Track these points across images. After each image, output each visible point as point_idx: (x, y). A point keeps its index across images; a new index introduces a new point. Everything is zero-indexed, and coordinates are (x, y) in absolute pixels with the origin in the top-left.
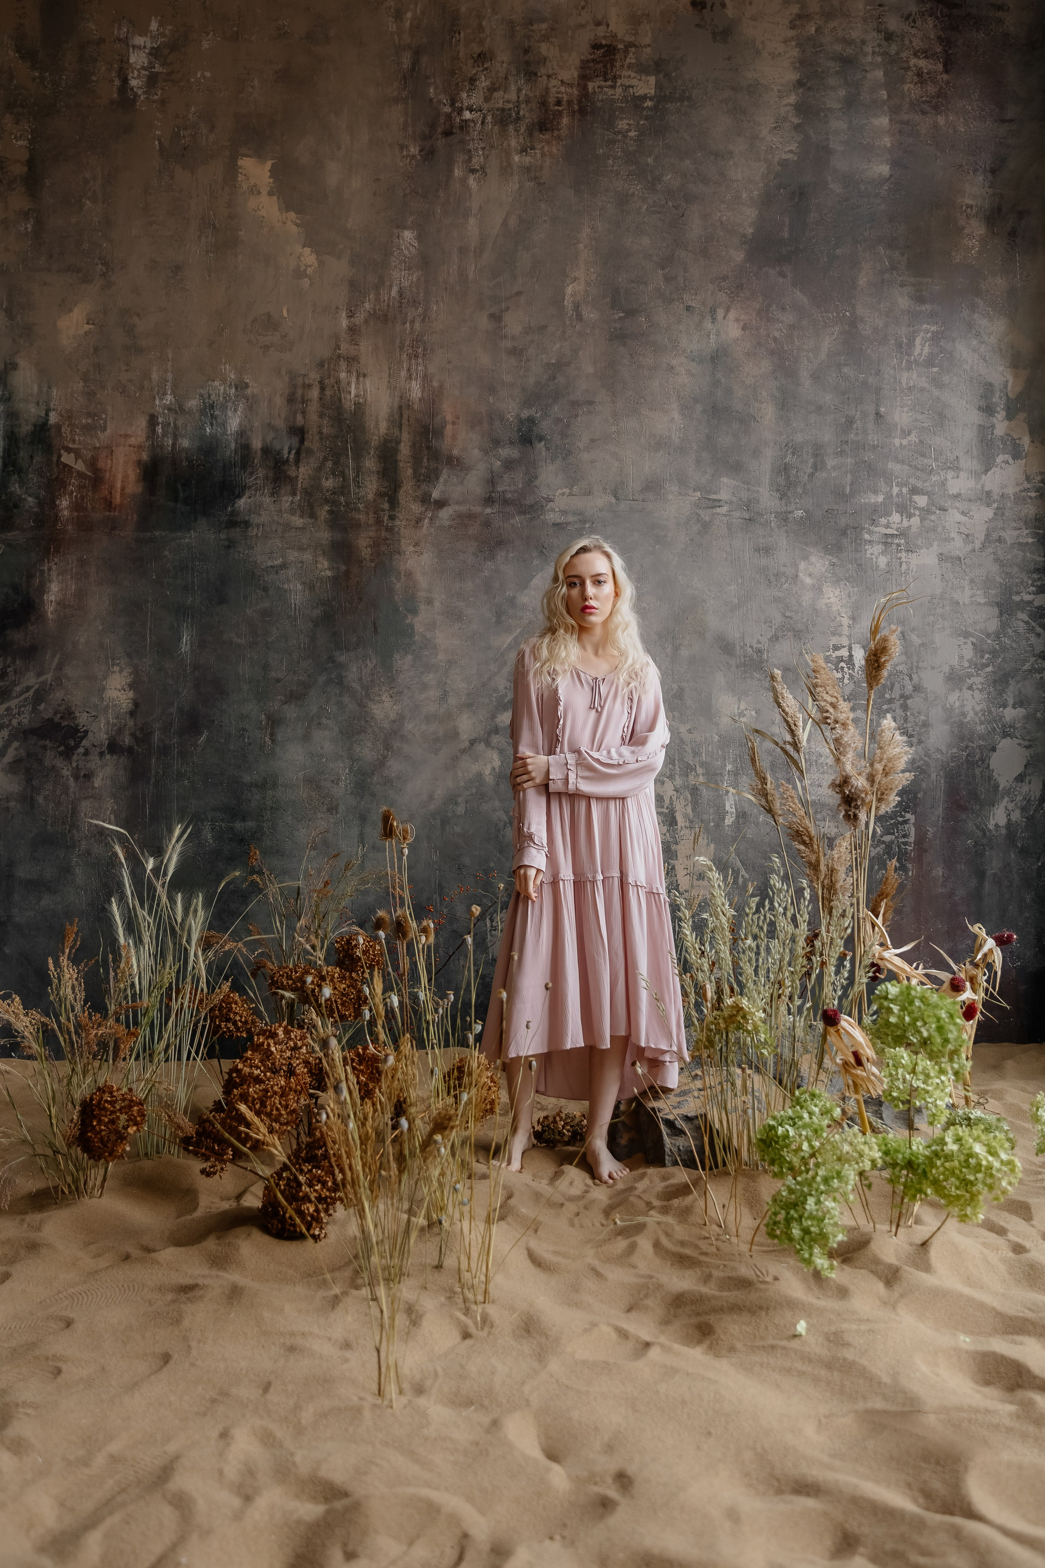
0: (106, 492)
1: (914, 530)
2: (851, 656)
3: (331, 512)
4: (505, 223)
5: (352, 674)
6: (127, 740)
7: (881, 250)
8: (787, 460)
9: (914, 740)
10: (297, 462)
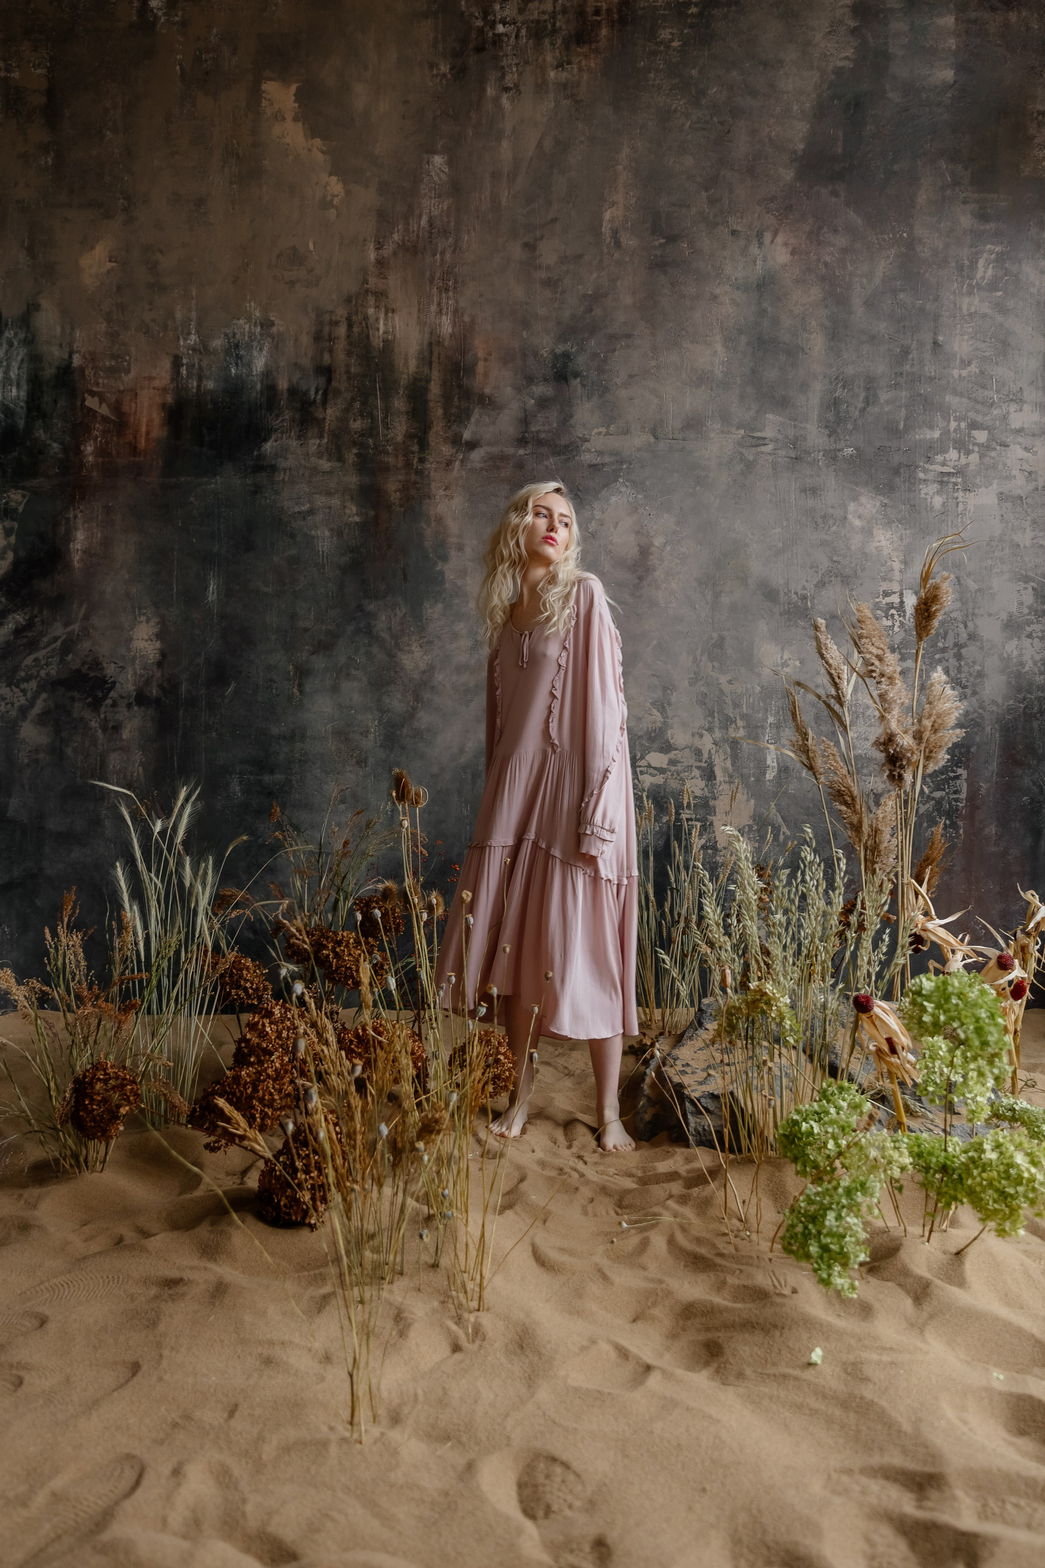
0: (131, 437)
1: (972, 467)
2: (902, 602)
3: (358, 455)
4: (540, 145)
5: (381, 623)
6: (155, 692)
7: (943, 164)
8: (837, 394)
9: (968, 691)
10: (324, 402)
